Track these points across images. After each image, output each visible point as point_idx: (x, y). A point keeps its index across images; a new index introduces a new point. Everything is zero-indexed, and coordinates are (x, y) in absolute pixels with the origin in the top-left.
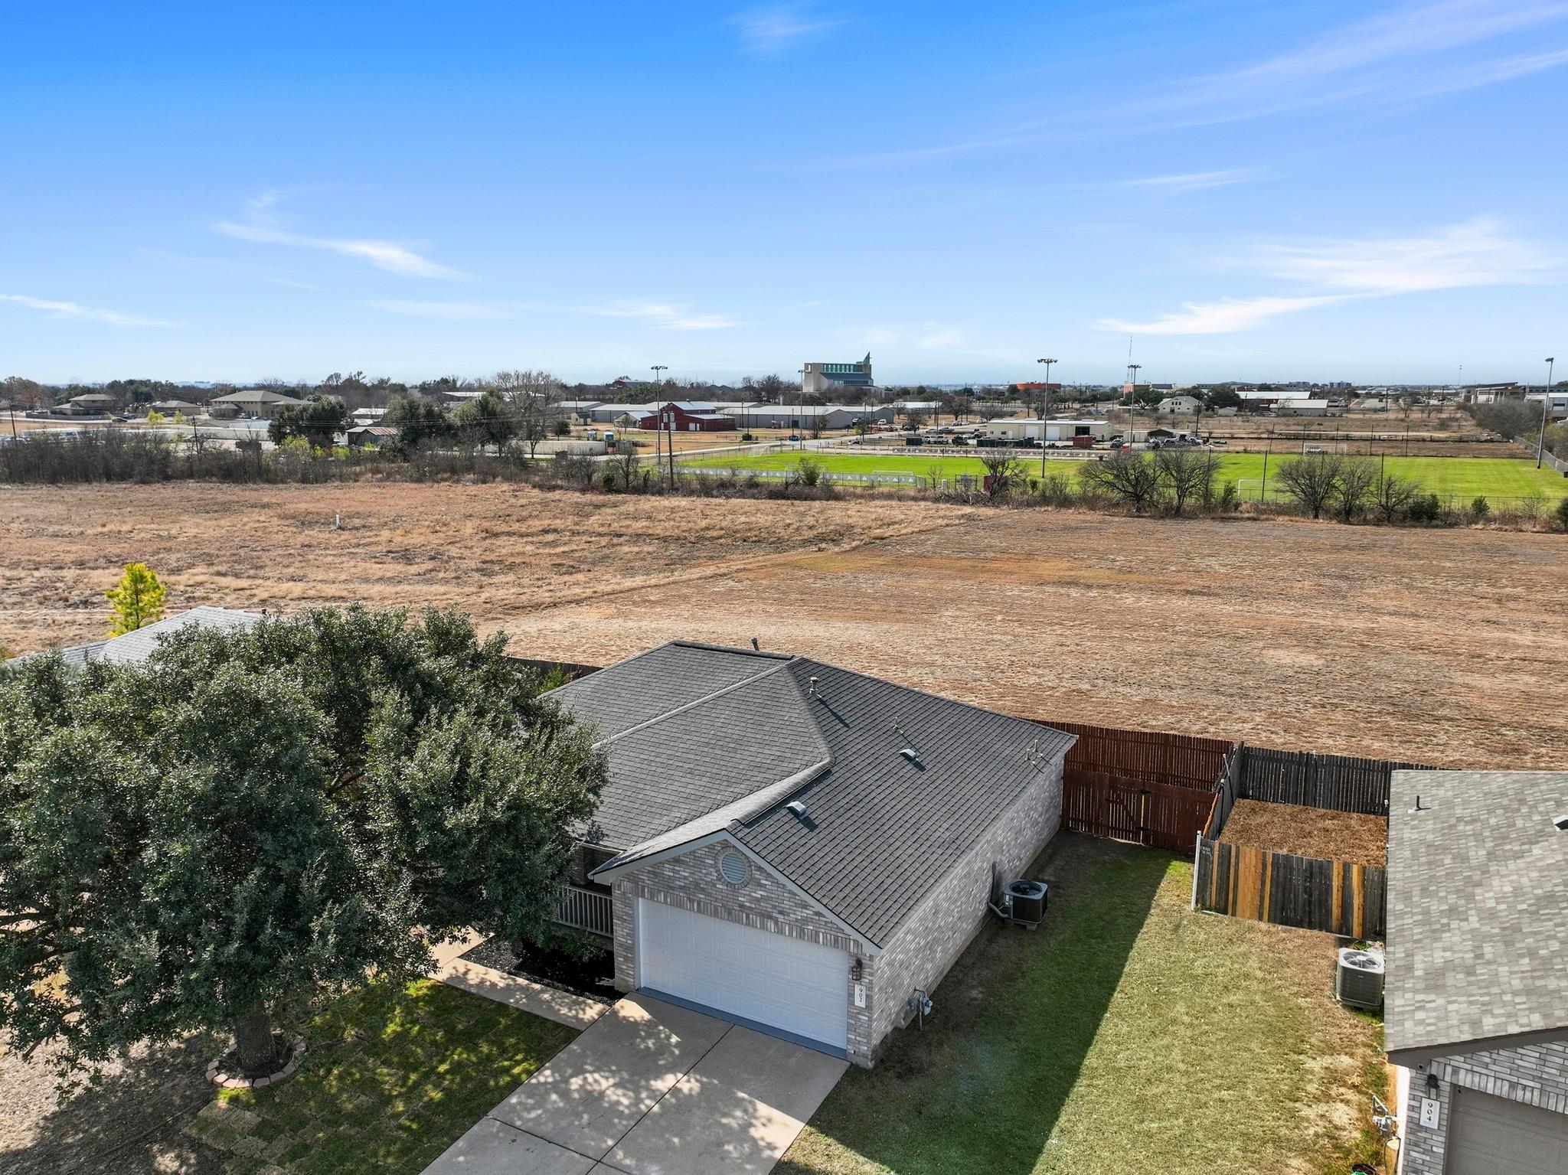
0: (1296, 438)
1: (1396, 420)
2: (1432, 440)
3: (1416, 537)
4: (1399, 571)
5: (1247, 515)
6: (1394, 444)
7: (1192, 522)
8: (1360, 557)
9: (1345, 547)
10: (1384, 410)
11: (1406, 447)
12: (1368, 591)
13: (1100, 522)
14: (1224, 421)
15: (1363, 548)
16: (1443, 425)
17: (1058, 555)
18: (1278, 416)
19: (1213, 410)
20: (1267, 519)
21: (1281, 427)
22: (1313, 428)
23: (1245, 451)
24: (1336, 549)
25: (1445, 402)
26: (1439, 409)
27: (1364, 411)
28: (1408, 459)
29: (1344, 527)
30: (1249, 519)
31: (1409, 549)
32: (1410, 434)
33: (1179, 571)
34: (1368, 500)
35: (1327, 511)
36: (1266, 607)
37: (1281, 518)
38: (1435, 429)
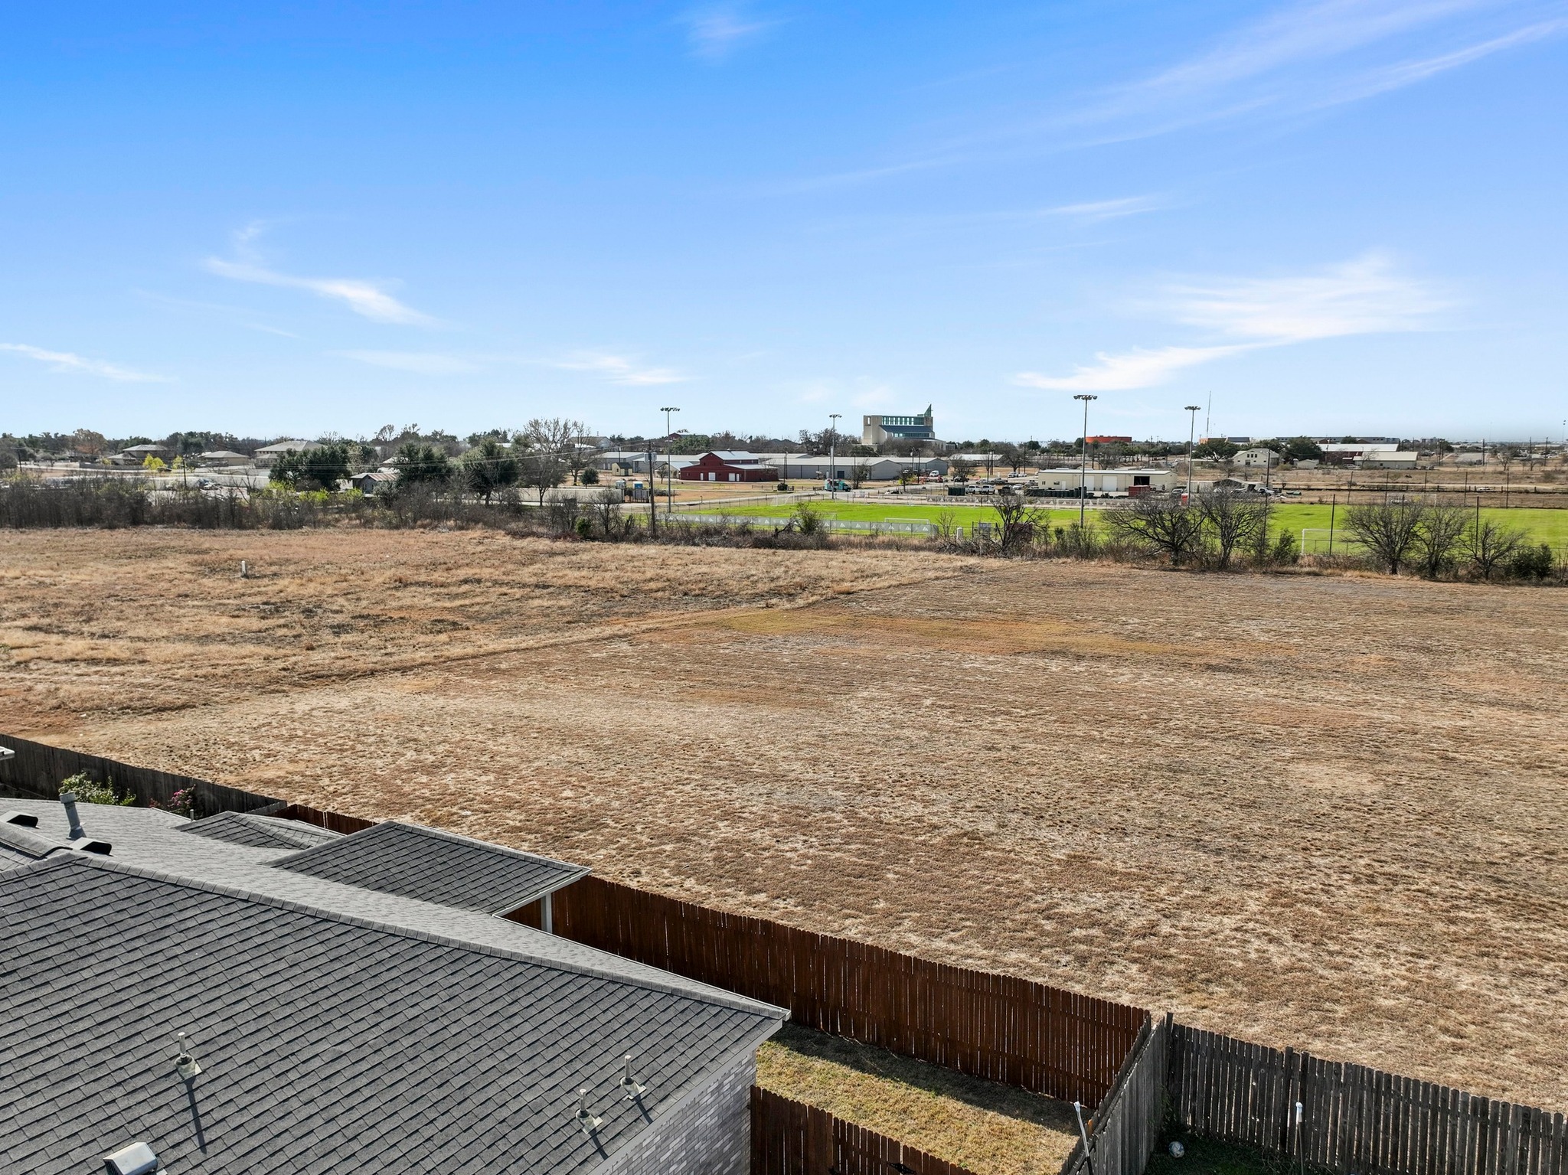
0: (1380, 489)
1: (1494, 473)
2: (1537, 492)
3: (1524, 597)
4: (1501, 643)
5: (1307, 569)
6: (1493, 495)
7: (1237, 577)
8: (1446, 622)
9: (1429, 610)
10: (1480, 463)
11: (1505, 499)
12: (1458, 669)
13: (1124, 577)
14: (1301, 473)
15: (1452, 611)
16: (1548, 477)
17: (1057, 616)
18: (1362, 469)
19: (1292, 463)
20: (1331, 575)
21: (1362, 478)
22: (1399, 480)
23: (1321, 502)
24: (1417, 611)
25: (1549, 456)
26: (1543, 462)
27: (1457, 465)
28: (1509, 510)
29: (1428, 584)
30: (1309, 574)
31: (1514, 613)
32: (1510, 486)
33: (1206, 638)
34: (1460, 552)
35: (1407, 566)
36: (1311, 692)
37: (1349, 573)
38: (1539, 481)
